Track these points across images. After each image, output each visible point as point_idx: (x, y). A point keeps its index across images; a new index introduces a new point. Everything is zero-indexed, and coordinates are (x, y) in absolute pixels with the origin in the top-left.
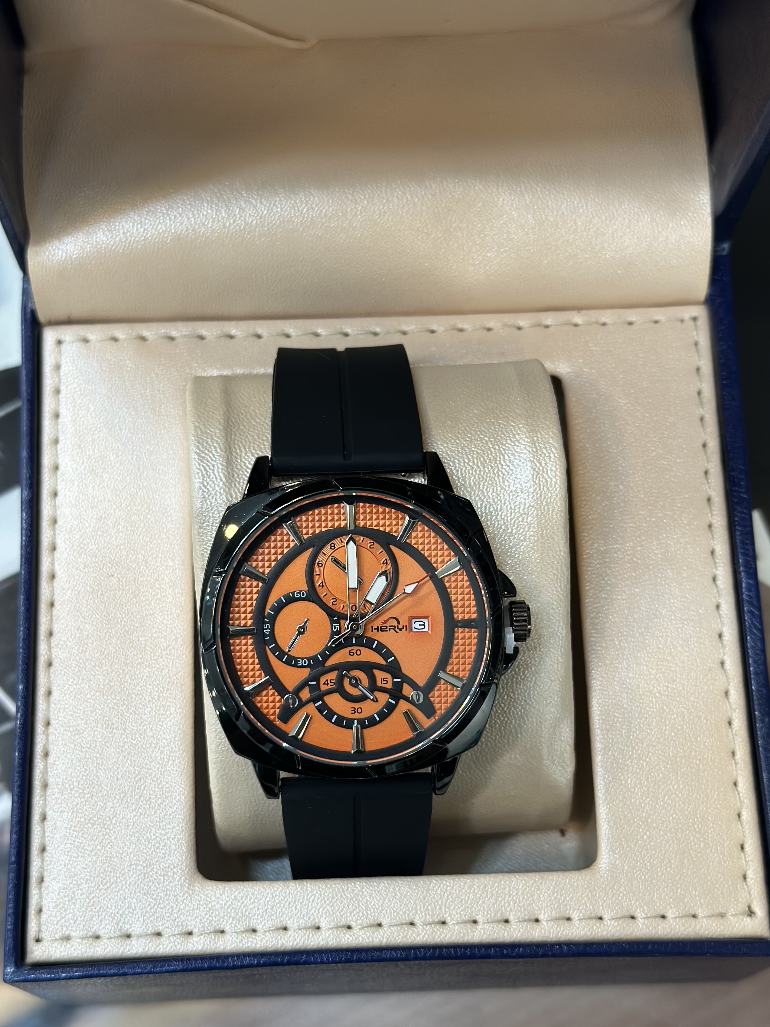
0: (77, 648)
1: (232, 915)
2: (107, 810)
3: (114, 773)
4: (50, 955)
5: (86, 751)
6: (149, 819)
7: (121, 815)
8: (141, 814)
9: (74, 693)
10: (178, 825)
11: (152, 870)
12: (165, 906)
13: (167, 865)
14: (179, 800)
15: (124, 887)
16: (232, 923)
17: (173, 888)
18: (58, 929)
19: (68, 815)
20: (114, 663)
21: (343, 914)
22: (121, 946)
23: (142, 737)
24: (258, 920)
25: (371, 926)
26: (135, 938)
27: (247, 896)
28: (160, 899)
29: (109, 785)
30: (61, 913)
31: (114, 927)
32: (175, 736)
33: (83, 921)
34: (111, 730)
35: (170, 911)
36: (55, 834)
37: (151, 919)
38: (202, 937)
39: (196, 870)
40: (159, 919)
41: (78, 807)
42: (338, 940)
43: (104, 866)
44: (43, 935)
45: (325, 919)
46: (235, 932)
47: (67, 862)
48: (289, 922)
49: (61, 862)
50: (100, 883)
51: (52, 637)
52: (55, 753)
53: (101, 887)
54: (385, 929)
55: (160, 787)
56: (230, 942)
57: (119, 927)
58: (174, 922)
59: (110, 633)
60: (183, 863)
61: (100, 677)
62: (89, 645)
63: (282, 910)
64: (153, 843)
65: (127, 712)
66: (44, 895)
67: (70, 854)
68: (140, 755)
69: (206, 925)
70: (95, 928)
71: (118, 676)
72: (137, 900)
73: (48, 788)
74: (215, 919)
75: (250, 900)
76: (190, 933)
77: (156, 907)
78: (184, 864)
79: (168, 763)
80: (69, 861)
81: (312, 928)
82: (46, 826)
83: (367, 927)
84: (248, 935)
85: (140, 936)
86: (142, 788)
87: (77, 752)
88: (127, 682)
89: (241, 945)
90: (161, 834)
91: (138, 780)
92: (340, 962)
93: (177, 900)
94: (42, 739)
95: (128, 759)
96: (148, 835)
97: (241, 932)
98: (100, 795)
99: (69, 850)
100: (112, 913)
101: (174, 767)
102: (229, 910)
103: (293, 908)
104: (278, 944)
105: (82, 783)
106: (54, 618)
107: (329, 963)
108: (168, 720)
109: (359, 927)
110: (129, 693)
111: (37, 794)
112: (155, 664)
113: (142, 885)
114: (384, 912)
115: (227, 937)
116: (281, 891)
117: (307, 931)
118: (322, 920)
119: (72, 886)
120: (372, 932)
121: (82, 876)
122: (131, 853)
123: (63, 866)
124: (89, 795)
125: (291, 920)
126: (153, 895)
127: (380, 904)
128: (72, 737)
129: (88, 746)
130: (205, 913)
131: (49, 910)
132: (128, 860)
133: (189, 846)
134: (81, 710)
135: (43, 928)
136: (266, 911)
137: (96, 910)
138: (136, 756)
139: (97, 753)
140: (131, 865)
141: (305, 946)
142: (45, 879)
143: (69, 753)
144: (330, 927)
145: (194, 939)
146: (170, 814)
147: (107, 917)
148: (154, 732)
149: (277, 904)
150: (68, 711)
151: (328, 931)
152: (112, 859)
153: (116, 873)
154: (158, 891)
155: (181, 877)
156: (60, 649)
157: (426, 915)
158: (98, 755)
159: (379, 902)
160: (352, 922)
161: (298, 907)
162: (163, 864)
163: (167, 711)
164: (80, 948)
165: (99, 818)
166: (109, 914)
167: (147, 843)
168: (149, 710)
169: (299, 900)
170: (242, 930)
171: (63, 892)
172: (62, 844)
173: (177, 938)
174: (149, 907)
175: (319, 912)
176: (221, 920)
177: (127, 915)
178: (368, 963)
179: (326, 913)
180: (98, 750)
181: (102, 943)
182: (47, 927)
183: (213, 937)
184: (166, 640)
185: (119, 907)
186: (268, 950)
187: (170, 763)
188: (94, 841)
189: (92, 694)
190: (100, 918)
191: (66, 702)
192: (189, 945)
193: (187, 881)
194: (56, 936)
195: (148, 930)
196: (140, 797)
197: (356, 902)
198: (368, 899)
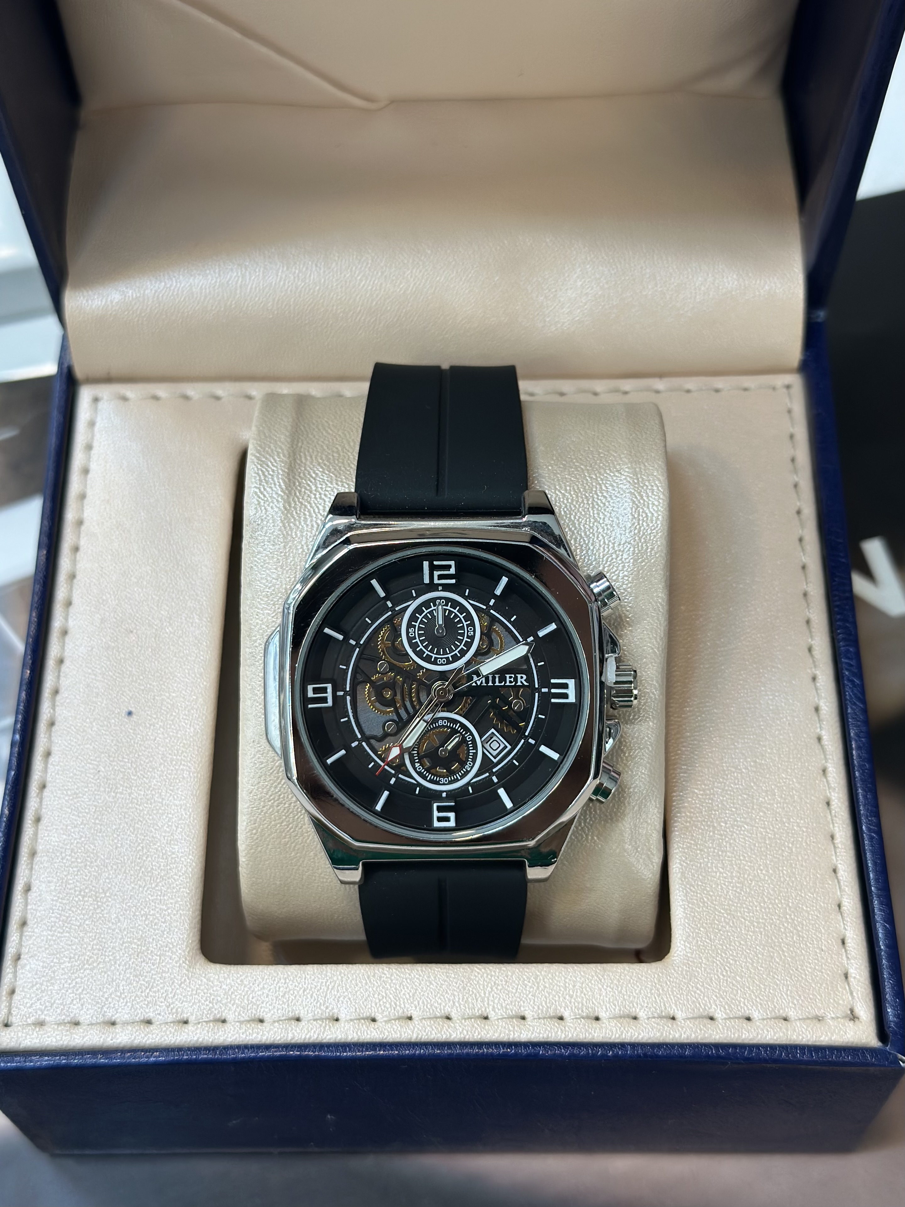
35: (164, 995)
39: (199, 952)
44: (13, 1019)
53: (86, 966)
58: (168, 1007)
69: (205, 1012)
73: (36, 856)
76: (186, 1022)
78: (185, 943)
85: (126, 1023)
111: (23, 862)
126: (146, 977)
133: (192, 922)
137: (78, 992)
145: (190, 1028)
152: (102, 936)
155: (180, 958)
164: (54, 1035)
182: (19, 1009)
193: (187, 962)
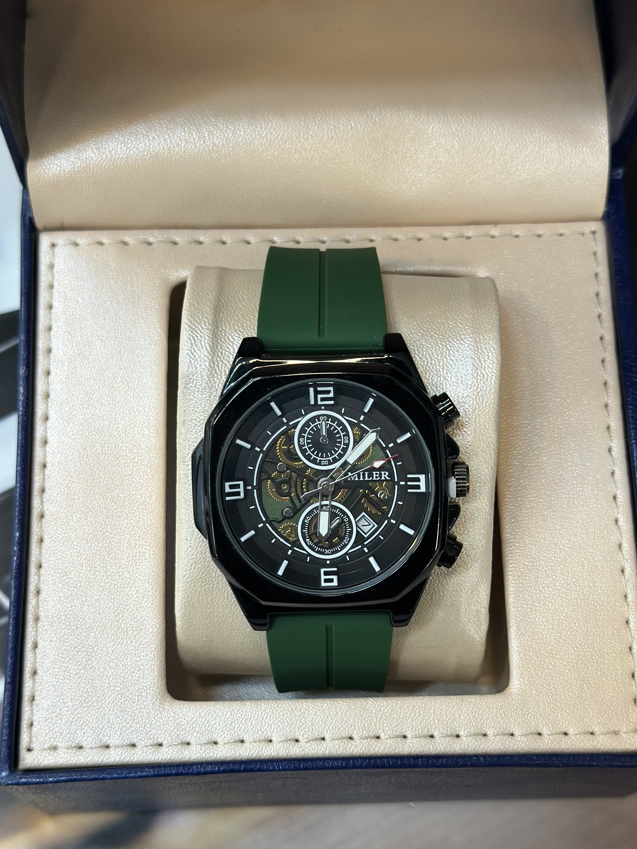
0: (65, 503)
1: (197, 729)
2: (90, 640)
3: (96, 608)
4: (39, 762)
5: (73, 590)
6: (126, 647)
7: (102, 644)
8: (119, 643)
9: (62, 540)
10: (151, 653)
11: (128, 690)
12: (139, 721)
13: (141, 687)
14: (152, 631)
15: (104, 705)
16: (196, 736)
17: (147, 707)
18: (46, 740)
19: (56, 644)
20: (97, 516)
21: (292, 730)
22: (101, 755)
23: (121, 578)
24: (219, 734)
25: (316, 739)
26: (113, 749)
27: (209, 714)
28: (135, 716)
29: (92, 619)
30: (50, 727)
31: (95, 739)
32: (149, 578)
33: (68, 734)
34: (94, 572)
36: (45, 660)
37: (127, 732)
38: (171, 748)
40: (134, 733)
41: (65, 637)
42: (287, 751)
43: (87, 687)
45: (277, 733)
46: (199, 744)
47: (55, 683)
48: (245, 736)
49: (50, 684)
50: (83, 702)
51: (44, 493)
52: (46, 591)
54: (328, 742)
55: (136, 620)
56: (195, 752)
57: (99, 739)
59: (94, 490)
60: (155, 685)
61: (85, 527)
62: (76, 500)
63: (239, 725)
64: (129, 668)
65: (108, 557)
66: (35, 711)
67: (57, 677)
68: (118, 593)
70: (78, 739)
71: (100, 527)
72: (115, 716)
74: (182, 733)
75: (212, 717)
77: (131, 722)
79: (143, 600)
80: (57, 682)
81: (265, 741)
82: (37, 653)
83: (312, 740)
84: (210, 747)
86: (120, 621)
87: (65, 590)
88: (108, 532)
89: (204, 755)
90: (136, 660)
91: (116, 615)
92: (289, 769)
93: (149, 716)
94: (34, 579)
95: (108, 596)
96: (125, 661)
97: (204, 743)
98: (84, 627)
99: (57, 673)
100: (93, 727)
101: (148, 604)
102: (194, 726)
103: (249, 724)
104: (235, 754)
105: (69, 616)
106: (46, 477)
107: (280, 770)
108: (143, 564)
109: (306, 740)
110: (110, 541)
112: (132, 516)
113: (119, 703)
114: (327, 727)
115: (192, 747)
116: (239, 709)
117: (260, 744)
118: (273, 735)
119: (59, 704)
120: (317, 745)
121: (67, 695)
122: (110, 676)
123: (51, 687)
124: (74, 627)
125: (247, 734)
127: (323, 721)
128: (61, 578)
129: (74, 585)
130: (173, 727)
131: (39, 724)
132: (107, 682)
134: (68, 555)
135: (34, 739)
136: (226, 726)
138: (115, 595)
139: (82, 591)
140: (110, 686)
141: (259, 756)
142: (36, 698)
143: (58, 591)
144: (281, 740)
146: (144, 644)
147: (89, 731)
148: (131, 574)
149: (235, 720)
150: (57, 555)
151: (279, 744)
153: (97, 694)
154: (133, 708)
156: (51, 504)
157: (363, 730)
158: (83, 594)
159: (323, 719)
160: (299, 736)
161: (253, 723)
162: (137, 686)
163: (142, 556)
165: (83, 647)
166: (91, 728)
167: (124, 668)
168: (127, 555)
169: (254, 717)
170: (206, 742)
171: (51, 709)
172: (51, 668)
173: (149, 749)
174: (126, 723)
175: (271, 728)
176: (187, 734)
177: (106, 729)
178: (313, 771)
179: (277, 728)
180: (83, 588)
181: (85, 753)
183: (180, 748)
184: (142, 496)
185: (99, 722)
186: (228, 759)
187: (145, 600)
188: (79, 666)
189: (78, 541)
190: (83, 731)
191: (56, 548)
192: (159, 754)
194: (45, 746)
195: (124, 741)
196: (118, 629)
197: (303, 719)
198: (314, 716)
